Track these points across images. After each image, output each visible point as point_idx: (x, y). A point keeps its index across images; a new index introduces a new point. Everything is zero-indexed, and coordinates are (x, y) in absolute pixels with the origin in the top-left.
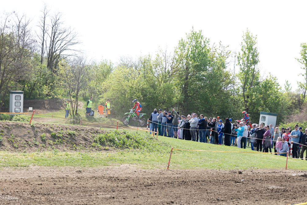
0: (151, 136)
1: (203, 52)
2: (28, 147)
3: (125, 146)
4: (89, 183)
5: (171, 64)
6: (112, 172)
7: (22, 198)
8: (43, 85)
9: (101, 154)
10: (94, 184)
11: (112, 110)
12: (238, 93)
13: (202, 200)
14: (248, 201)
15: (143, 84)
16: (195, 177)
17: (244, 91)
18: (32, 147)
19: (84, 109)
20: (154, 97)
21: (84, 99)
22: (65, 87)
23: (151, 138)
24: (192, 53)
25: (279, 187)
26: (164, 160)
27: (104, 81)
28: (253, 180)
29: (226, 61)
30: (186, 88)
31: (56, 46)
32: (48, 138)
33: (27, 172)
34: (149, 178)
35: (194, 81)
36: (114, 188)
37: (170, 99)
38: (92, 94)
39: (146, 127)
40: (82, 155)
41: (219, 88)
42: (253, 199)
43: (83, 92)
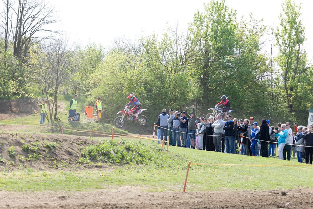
0: (159, 147)
1: (228, 29)
3: (125, 161)
5: (184, 47)
6: (108, 198)
8: (9, 80)
9: (92, 173)
11: (105, 112)
15: (147, 76)
16: (221, 201)
17: (286, 81)
19: (66, 111)
20: (161, 93)
21: (65, 97)
22: (39, 82)
23: (159, 150)
24: (212, 31)
26: (178, 179)
27: (93, 73)
28: (301, 203)
29: (260, 40)
30: (206, 79)
31: (25, 26)
32: (19, 152)
34: (158, 204)
35: (216, 69)
37: (184, 94)
38: (76, 91)
39: (152, 134)
40: (65, 174)
41: (251, 77)
43: (64, 88)
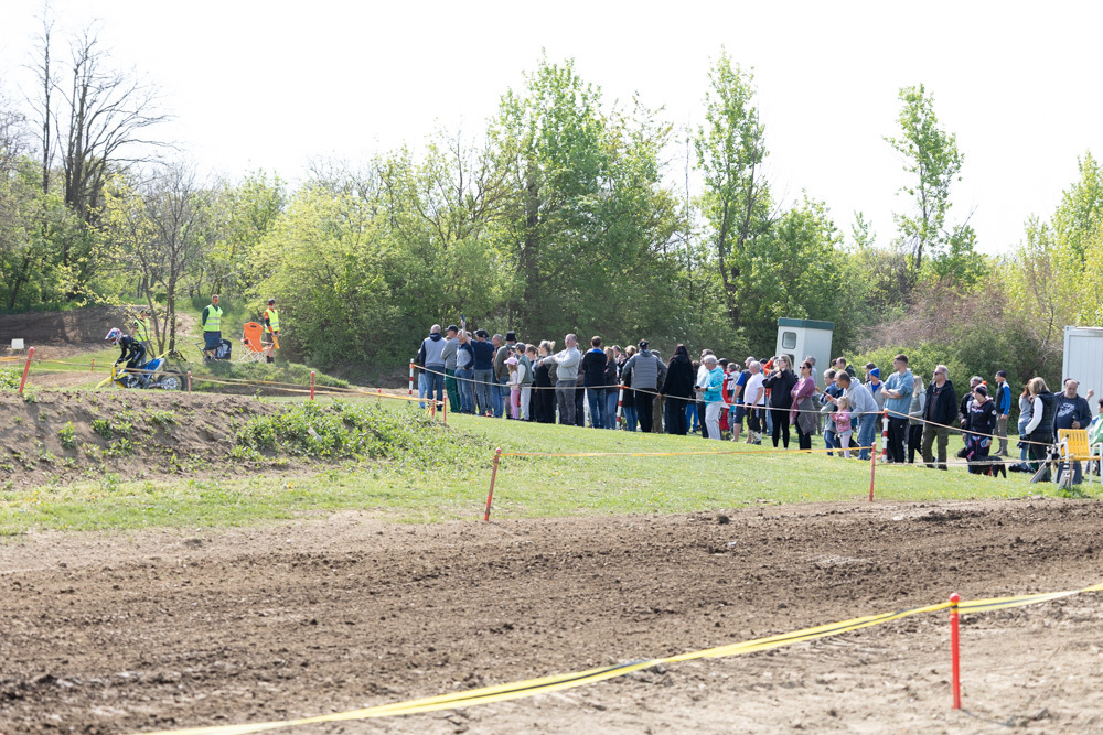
0: (424, 416)
1: (581, 131)
2: (19, 472)
3: (342, 450)
4: (231, 579)
5: (479, 175)
6: (305, 540)
7: (10, 639)
8: (55, 263)
9: (265, 483)
10: (247, 581)
11: (292, 335)
12: (703, 261)
13: (604, 613)
14: (753, 608)
15: (391, 246)
16: (576, 542)
17: (722, 253)
18: (31, 470)
19: (197, 336)
20: (427, 288)
21: (194, 303)
22: (130, 266)
23: (425, 423)
24: (544, 137)
25: (851, 560)
26: (471, 491)
27: (259, 243)
29: (658, 156)
30: (533, 252)
31: (90, 132)
32: (85, 437)
33: (22, 554)
34: (426, 552)
35: (556, 228)
36: (315, 592)
37: (479, 290)
38: (220, 286)
39: (407, 385)
40: (200, 487)
41: (640, 246)
42: (772, 601)
43: (190, 280)
